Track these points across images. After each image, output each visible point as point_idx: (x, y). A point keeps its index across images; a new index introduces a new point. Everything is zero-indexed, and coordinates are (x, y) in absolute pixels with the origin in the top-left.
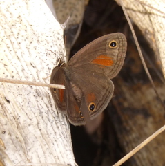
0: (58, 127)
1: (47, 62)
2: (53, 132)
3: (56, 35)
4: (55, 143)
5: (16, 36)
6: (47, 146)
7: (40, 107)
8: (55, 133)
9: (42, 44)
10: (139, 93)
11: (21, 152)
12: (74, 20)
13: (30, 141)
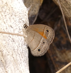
0: (22, 57)
1: (19, 26)
2: (20, 59)
3: (25, 13)
4: (20, 64)
5: (4, 12)
6: (16, 66)
7: (14, 47)
8: (21, 60)
9: (17, 17)
10: (64, 54)
11: (3, 68)
12: (34, 13)
13: (8, 63)
